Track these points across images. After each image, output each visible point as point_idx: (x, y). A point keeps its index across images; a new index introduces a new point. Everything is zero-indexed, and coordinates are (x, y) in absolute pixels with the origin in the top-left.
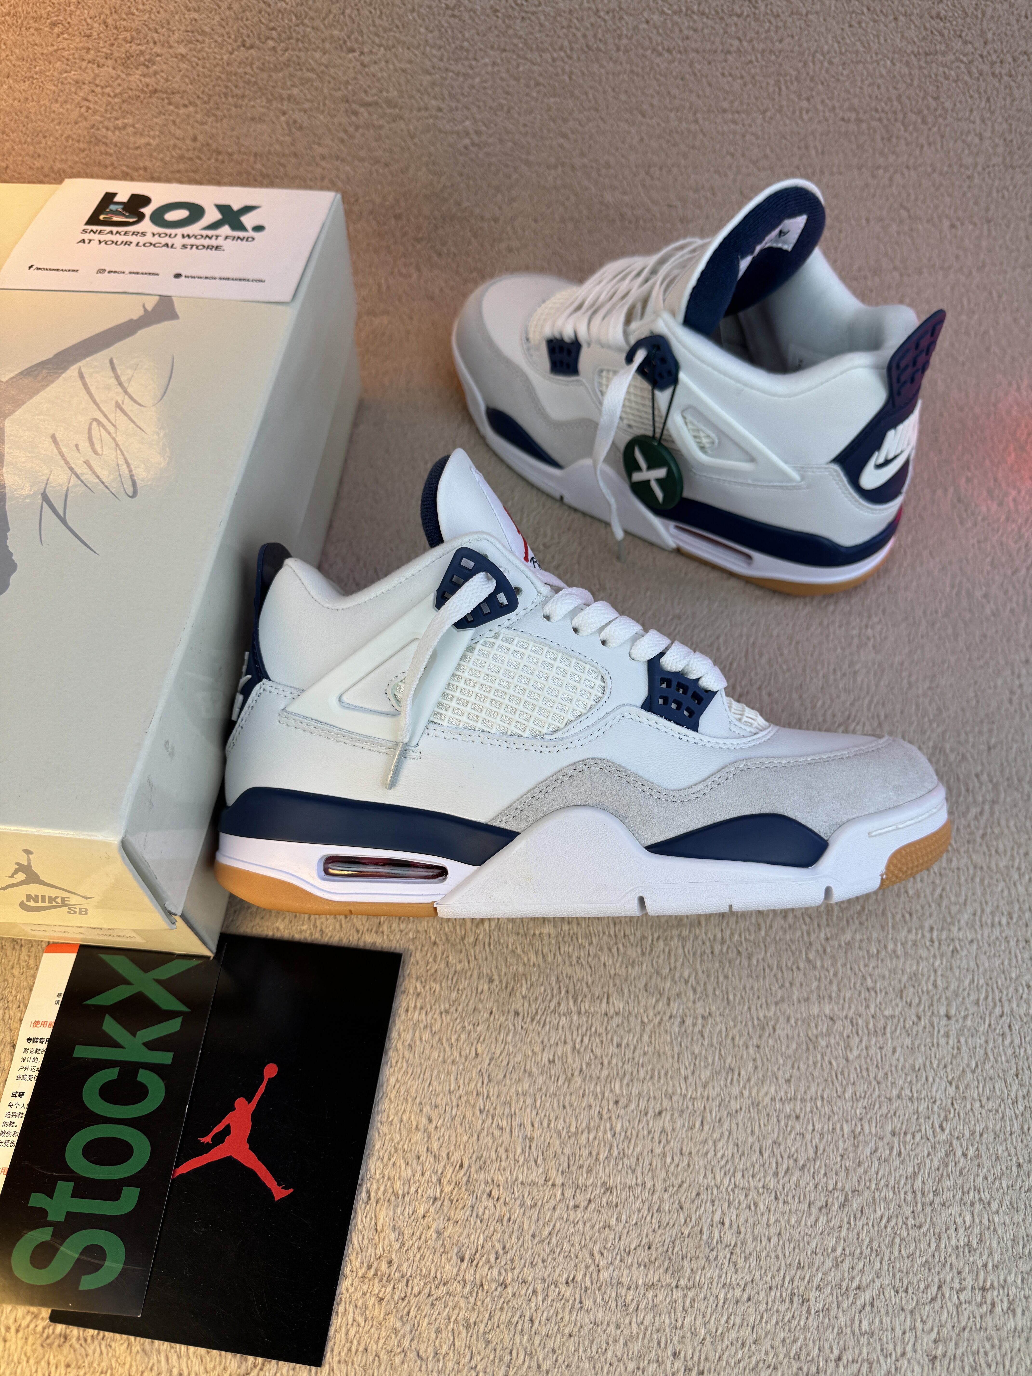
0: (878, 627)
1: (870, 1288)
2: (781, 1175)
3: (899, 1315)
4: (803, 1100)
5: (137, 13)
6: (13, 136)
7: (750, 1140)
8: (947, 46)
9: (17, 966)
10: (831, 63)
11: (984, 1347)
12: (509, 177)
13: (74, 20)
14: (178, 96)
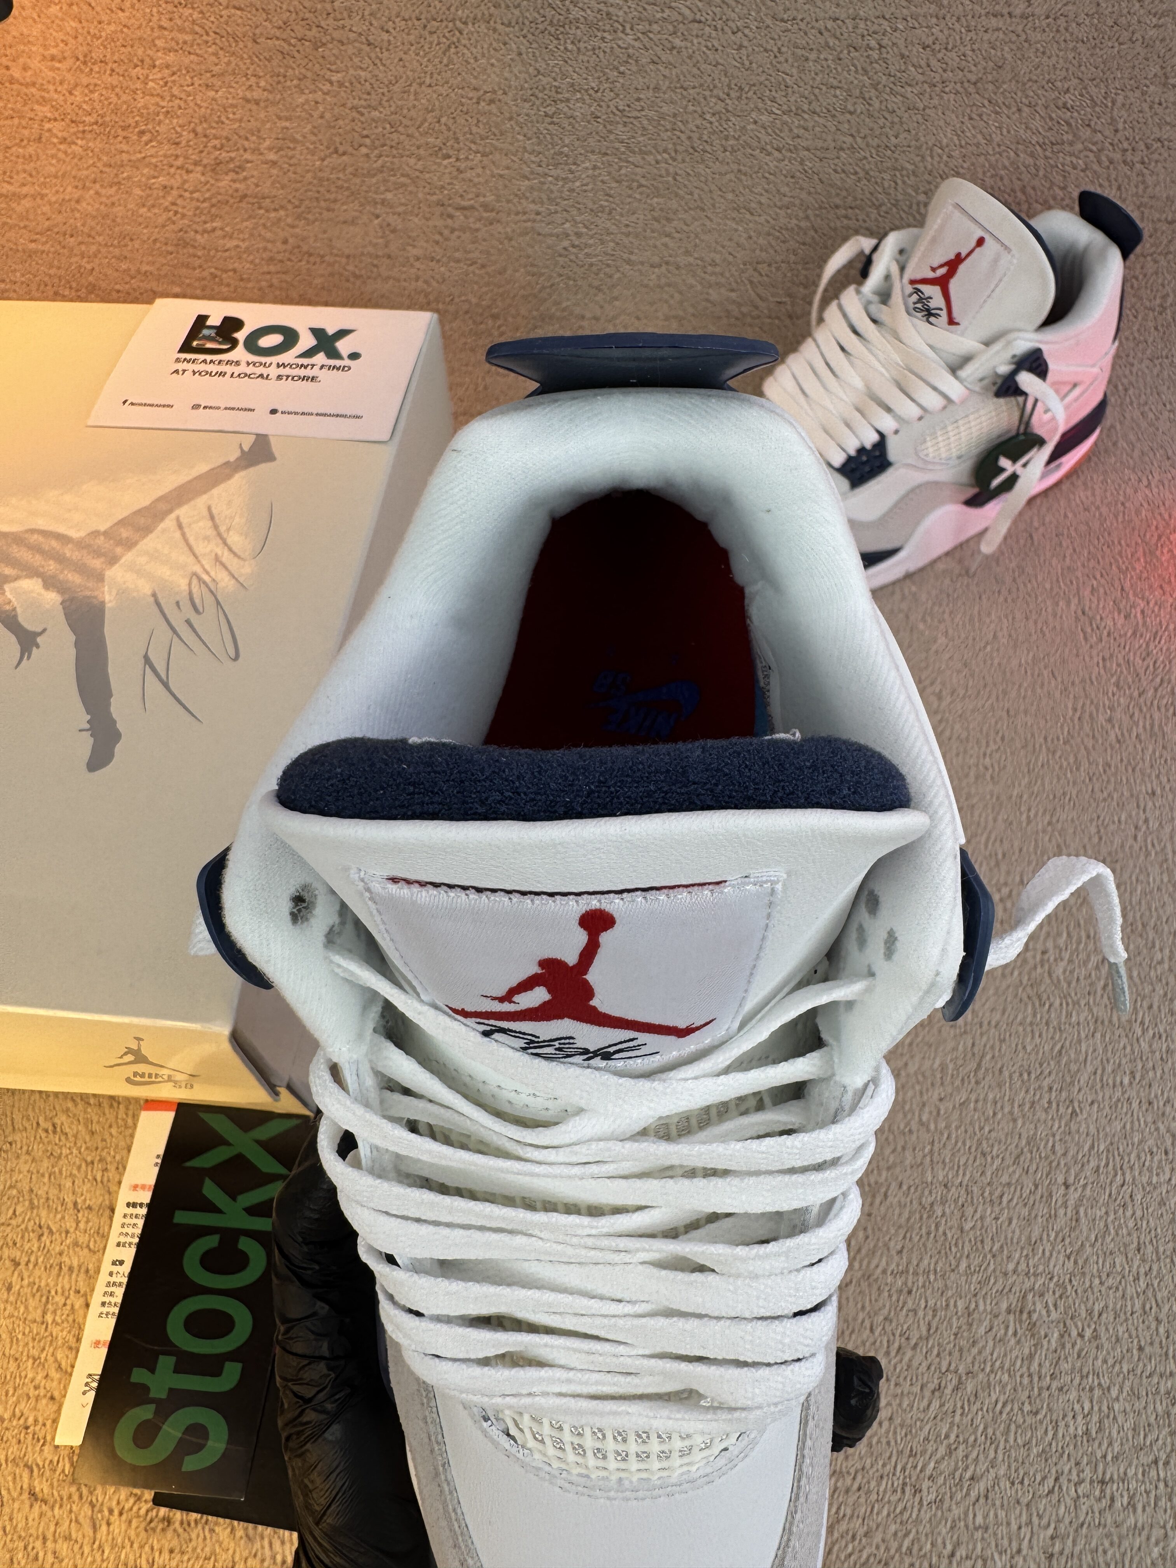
0: (997, 756)
1: (985, 1479)
2: (893, 1354)
3: (1015, 1508)
4: (916, 1274)
5: (227, 122)
6: (100, 239)
7: (861, 1316)
8: (1075, 135)
9: (114, 1126)
10: (950, 156)
11: (1102, 1544)
12: (611, 277)
13: (162, 129)
14: (268, 200)
